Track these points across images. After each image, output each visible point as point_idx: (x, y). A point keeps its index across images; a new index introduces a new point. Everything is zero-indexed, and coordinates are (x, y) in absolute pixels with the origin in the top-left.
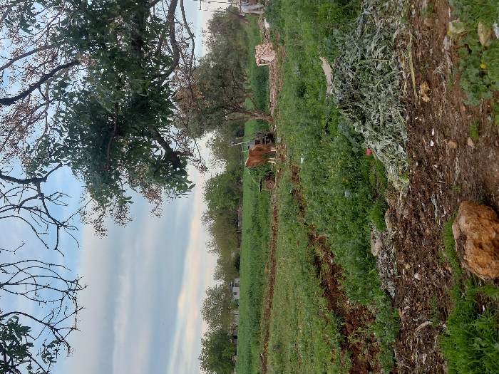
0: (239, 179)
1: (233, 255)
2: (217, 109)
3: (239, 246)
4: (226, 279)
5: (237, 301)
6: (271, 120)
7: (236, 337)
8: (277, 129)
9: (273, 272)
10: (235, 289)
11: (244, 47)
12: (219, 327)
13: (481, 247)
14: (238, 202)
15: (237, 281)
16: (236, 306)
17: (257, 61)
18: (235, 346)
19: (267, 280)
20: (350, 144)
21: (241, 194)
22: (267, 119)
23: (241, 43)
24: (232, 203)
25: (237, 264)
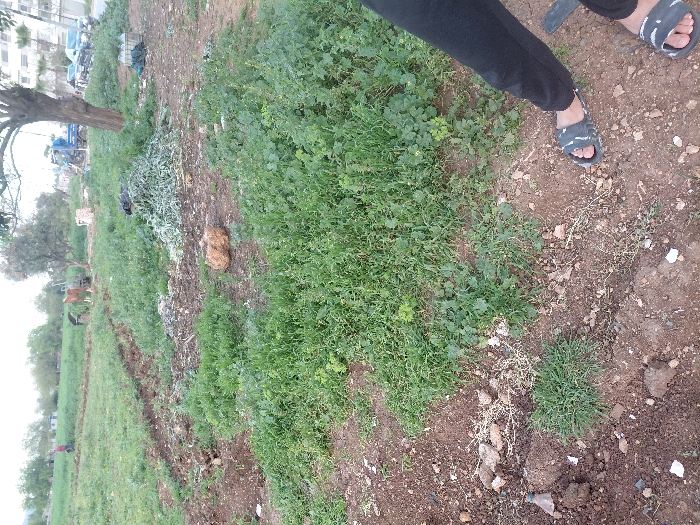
0: (59, 328)
1: (52, 393)
2: (39, 257)
3: (58, 384)
4: (44, 414)
5: (54, 431)
6: (89, 267)
7: (53, 462)
8: (92, 273)
9: (86, 387)
10: (53, 421)
11: (66, 220)
12: (37, 455)
13: (215, 248)
14: (58, 347)
15: (55, 414)
16: (54, 435)
17: (77, 222)
18: (52, 468)
19: (81, 395)
20: (144, 243)
21: (60, 340)
22: (85, 267)
23: (64, 217)
24: (53, 349)
25: (55, 399)
